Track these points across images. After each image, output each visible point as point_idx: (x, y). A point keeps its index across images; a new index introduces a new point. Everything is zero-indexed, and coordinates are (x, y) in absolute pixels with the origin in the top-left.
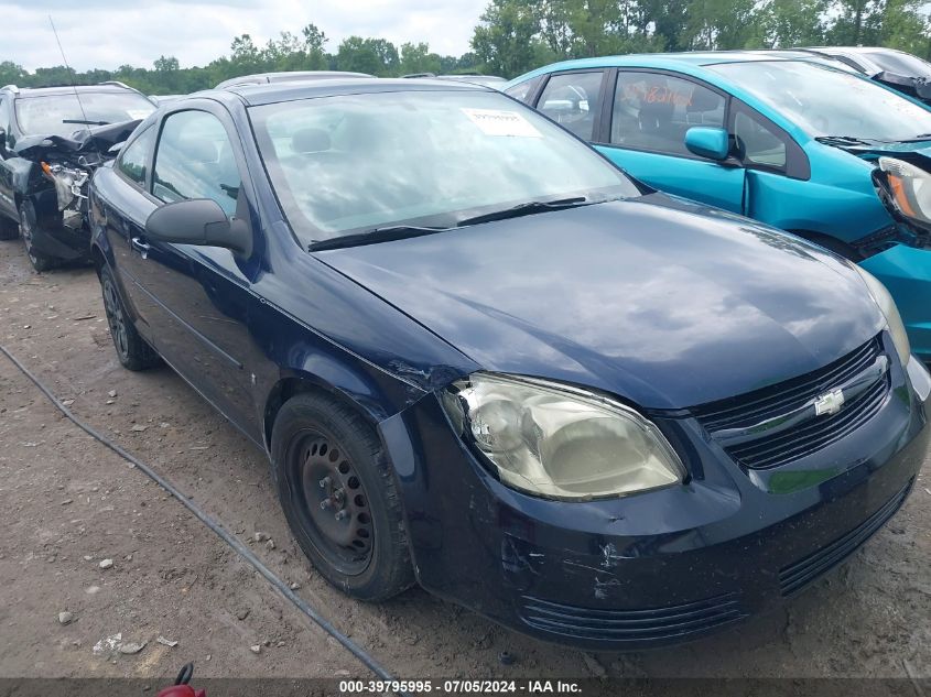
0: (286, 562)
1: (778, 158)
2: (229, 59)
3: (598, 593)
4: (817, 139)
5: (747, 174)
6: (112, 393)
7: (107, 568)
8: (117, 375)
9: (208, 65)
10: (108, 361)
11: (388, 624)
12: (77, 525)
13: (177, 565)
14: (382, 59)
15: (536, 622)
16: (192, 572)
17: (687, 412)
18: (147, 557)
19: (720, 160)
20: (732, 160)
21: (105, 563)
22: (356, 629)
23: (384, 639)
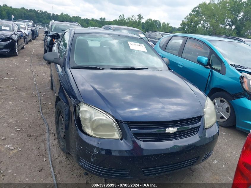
0: (54, 139)
1: (219, 68)
2: (118, 20)
3: (92, 160)
4: (231, 65)
5: (211, 71)
6: (44, 94)
7: (18, 131)
8: (48, 90)
9: (113, 21)
10: (48, 87)
11: (66, 159)
12: (18, 120)
13: (32, 134)
14: (157, 26)
15: (82, 164)
16: (34, 136)
17: (126, 122)
18: (28, 131)
19: (205, 66)
20: (209, 67)
21: (18, 130)
22: (59, 158)
23: (63, 161)
